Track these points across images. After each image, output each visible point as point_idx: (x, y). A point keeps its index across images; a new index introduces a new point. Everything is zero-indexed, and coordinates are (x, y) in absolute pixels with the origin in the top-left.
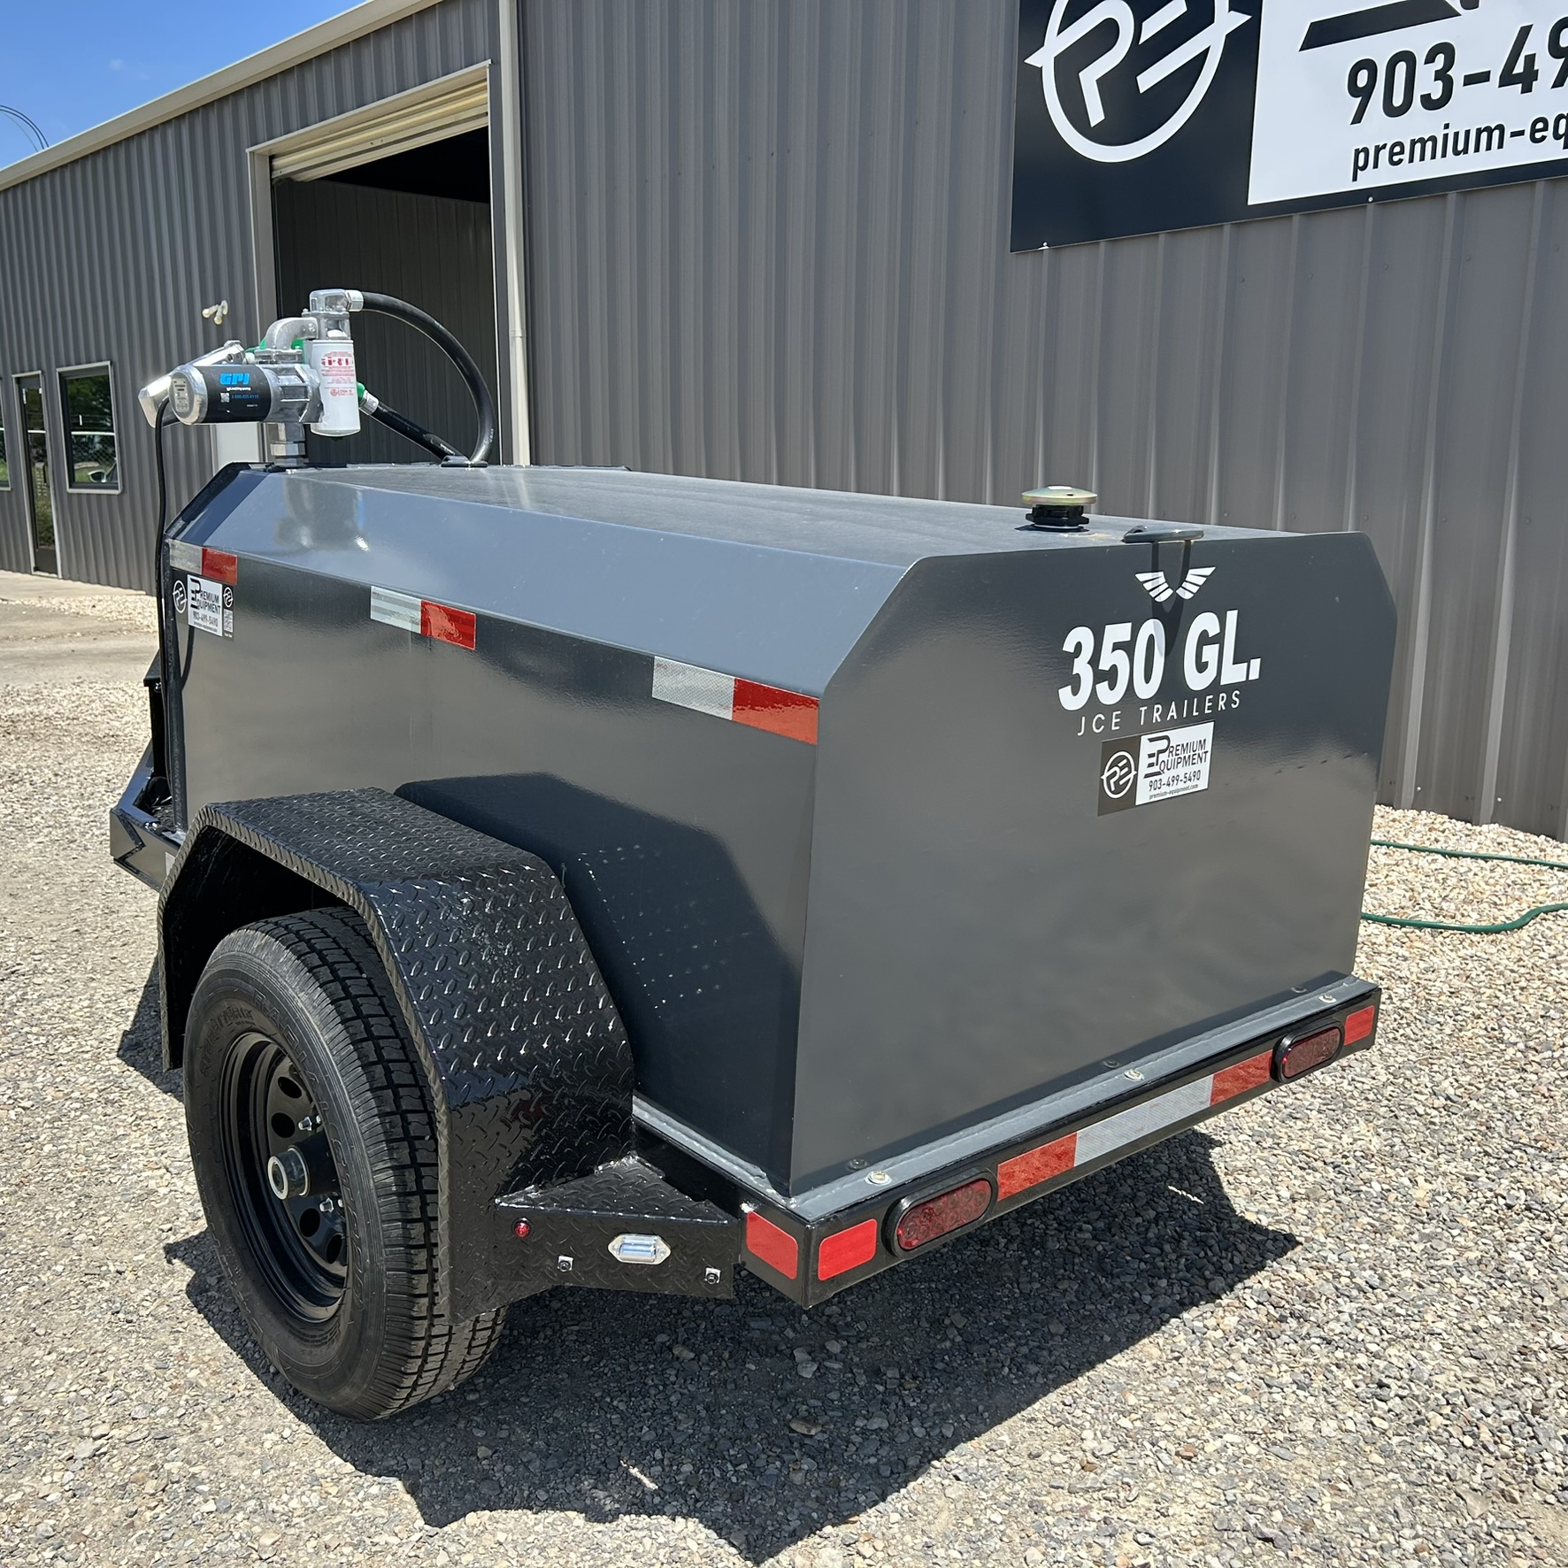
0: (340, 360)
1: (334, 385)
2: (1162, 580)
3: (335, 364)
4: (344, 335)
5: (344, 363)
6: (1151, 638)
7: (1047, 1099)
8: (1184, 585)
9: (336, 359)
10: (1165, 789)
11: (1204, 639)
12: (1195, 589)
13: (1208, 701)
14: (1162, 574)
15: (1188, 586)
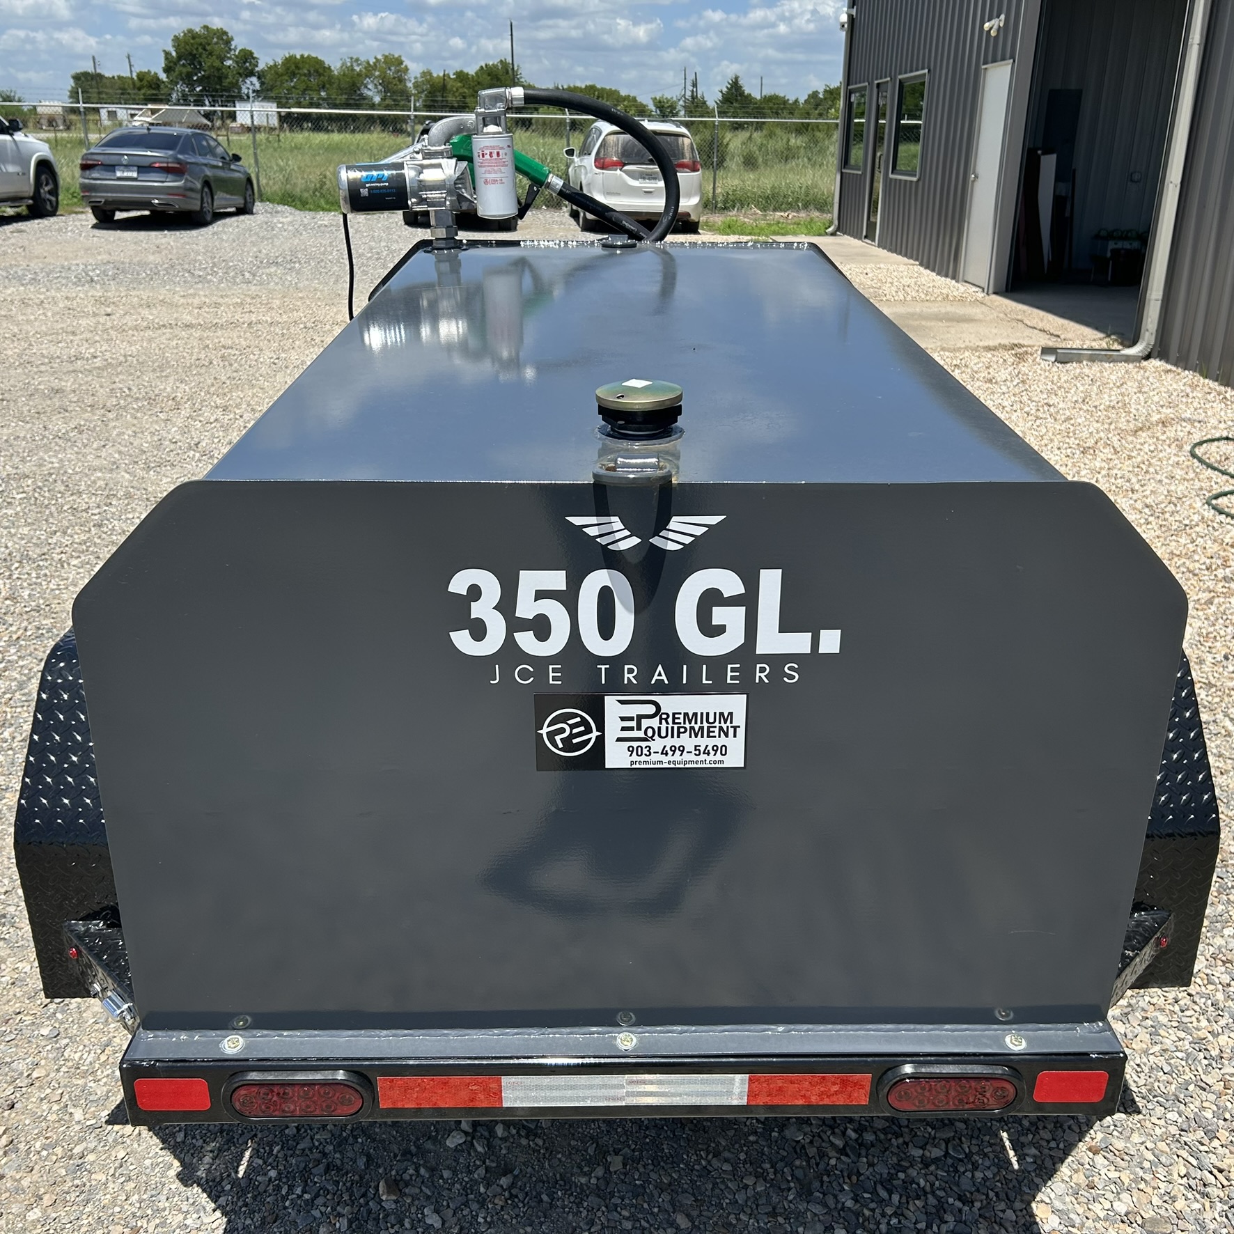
0: (491, 153)
1: (487, 175)
2: (619, 526)
3: (487, 157)
4: (500, 129)
5: (495, 156)
6: (605, 590)
8: (664, 533)
9: (488, 152)
10: (656, 757)
12: (687, 540)
13: (733, 670)
14: (616, 519)
15: (672, 535)
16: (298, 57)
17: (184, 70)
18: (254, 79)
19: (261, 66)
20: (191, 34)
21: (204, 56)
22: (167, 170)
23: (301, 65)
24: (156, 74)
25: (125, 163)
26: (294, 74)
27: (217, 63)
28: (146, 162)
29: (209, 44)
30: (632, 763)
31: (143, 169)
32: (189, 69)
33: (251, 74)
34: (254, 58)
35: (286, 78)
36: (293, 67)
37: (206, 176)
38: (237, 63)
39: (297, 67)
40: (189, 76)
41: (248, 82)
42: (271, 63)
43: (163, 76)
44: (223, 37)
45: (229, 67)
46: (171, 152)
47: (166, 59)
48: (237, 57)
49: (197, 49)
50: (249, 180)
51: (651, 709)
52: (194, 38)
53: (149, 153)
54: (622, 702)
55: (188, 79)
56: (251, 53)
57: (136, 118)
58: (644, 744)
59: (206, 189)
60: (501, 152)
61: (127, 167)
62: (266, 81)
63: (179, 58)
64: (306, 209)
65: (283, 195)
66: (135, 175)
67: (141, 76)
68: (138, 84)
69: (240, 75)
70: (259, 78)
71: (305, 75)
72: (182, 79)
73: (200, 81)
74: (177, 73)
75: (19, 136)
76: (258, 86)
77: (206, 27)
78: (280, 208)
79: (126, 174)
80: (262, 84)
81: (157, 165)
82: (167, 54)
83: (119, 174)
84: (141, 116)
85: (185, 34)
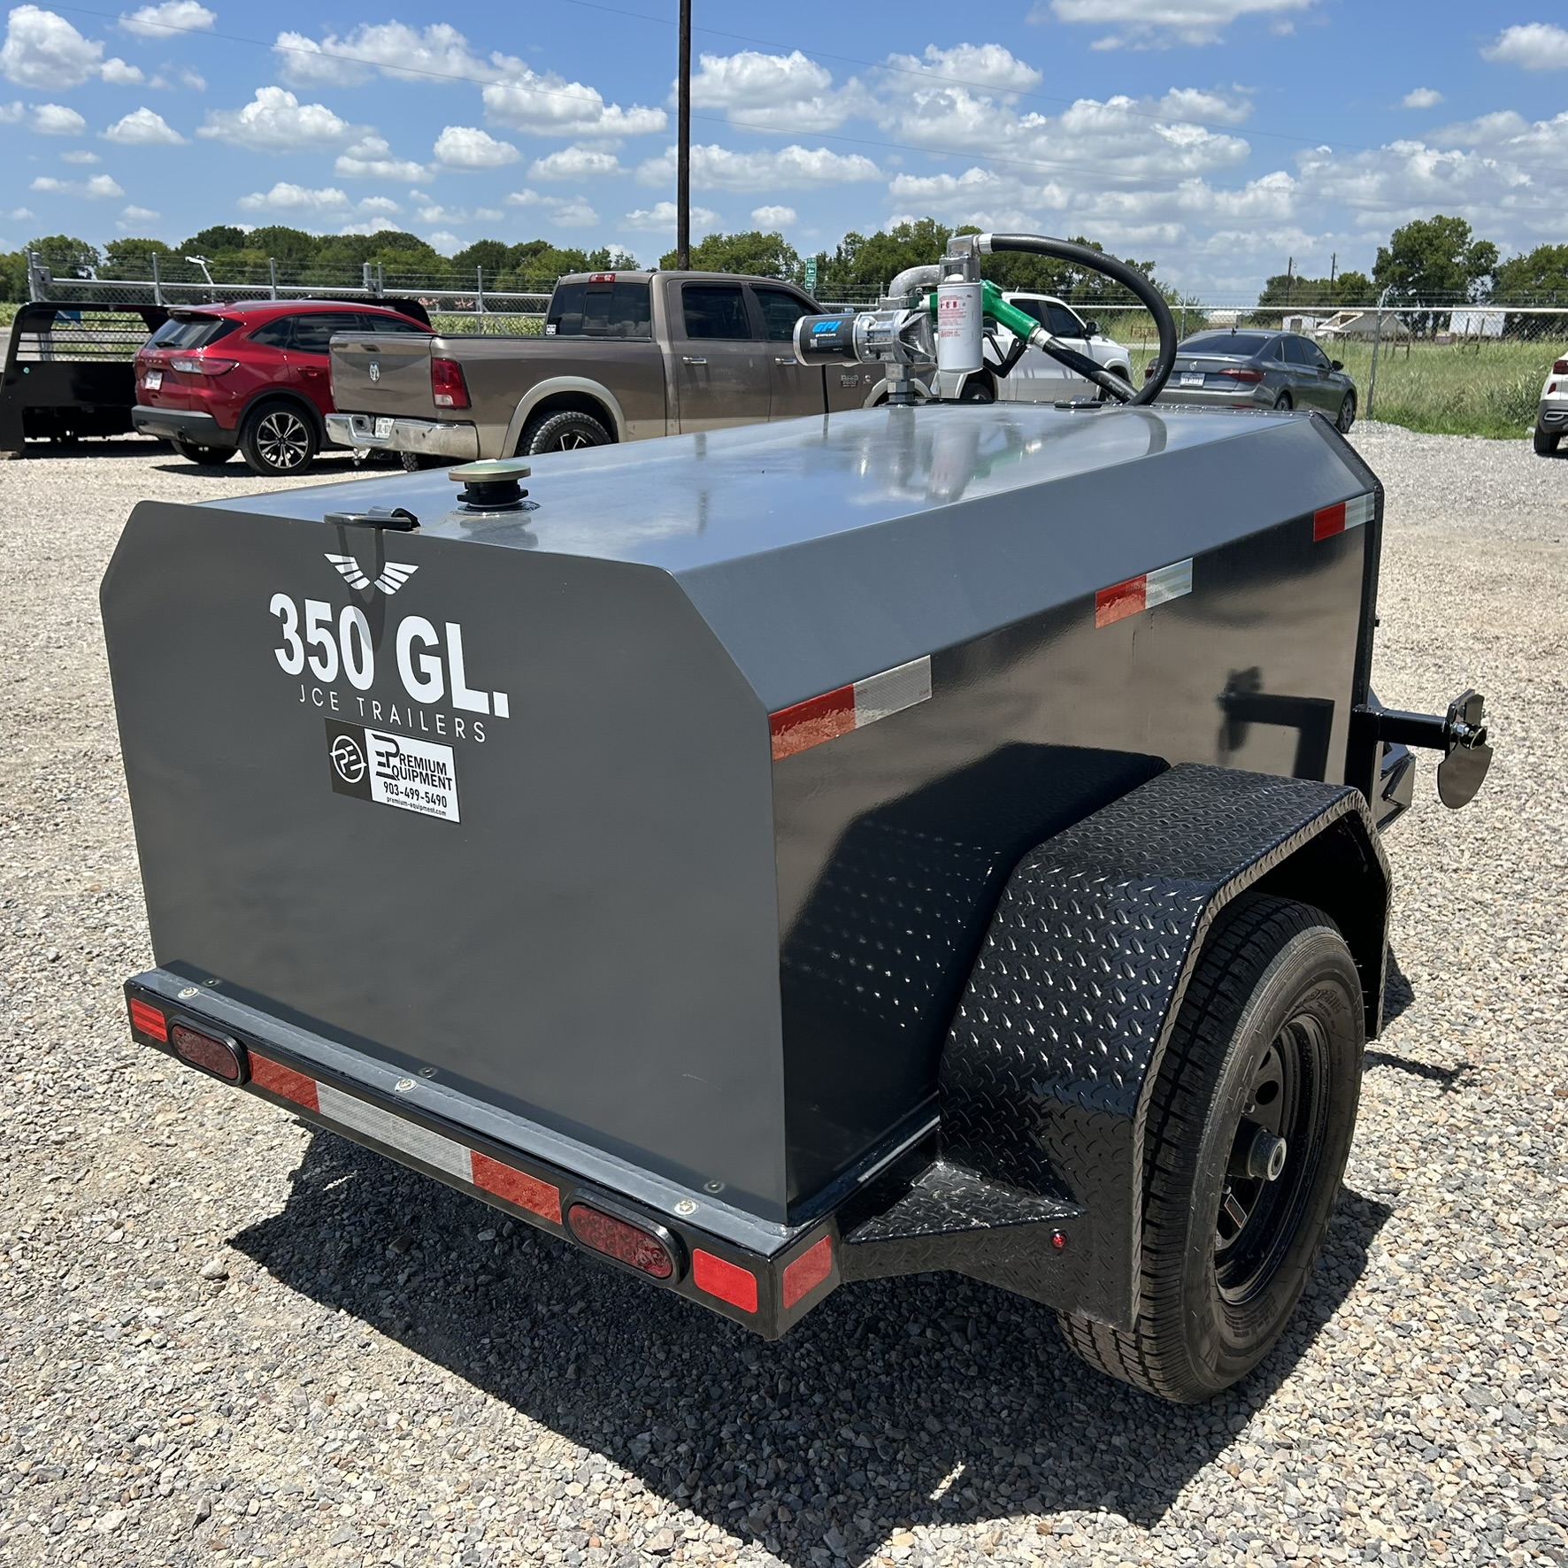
0: (948, 303)
2: (355, 567)
4: (962, 277)
5: (951, 306)
6: (354, 626)
7: (334, 1044)
8: (382, 577)
9: (945, 302)
10: (402, 797)
11: (417, 646)
12: (398, 586)
13: (440, 720)
14: (352, 559)
15: (388, 580)
16: (1554, 248)
17: (1398, 271)
18: (1487, 279)
19: (1501, 261)
20: (1418, 227)
21: (1428, 252)
22: (1238, 378)
23: (1555, 259)
24: (1363, 275)
25: (1192, 369)
26: (1543, 270)
27: (1442, 261)
28: (1214, 368)
29: (1437, 238)
30: (389, 800)
31: (1210, 376)
32: (1404, 268)
33: (1485, 272)
34: (1493, 252)
35: (1530, 275)
36: (1544, 261)
37: (1287, 385)
38: (1469, 259)
39: (1549, 261)
40: (1403, 276)
41: (1478, 281)
42: (1515, 258)
43: (1371, 279)
44: (1459, 229)
45: (1457, 265)
46: (1248, 357)
47: (1380, 257)
48: (1470, 251)
49: (1420, 245)
50: (1351, 394)
51: (393, 749)
52: (1419, 231)
53: (1226, 359)
54: (376, 737)
55: (1401, 282)
56: (1491, 246)
57: (1321, 327)
58: (394, 782)
59: (1284, 401)
60: (958, 302)
61: (1194, 373)
62: (1502, 281)
63: (1396, 255)
64: (1424, 431)
65: (1400, 413)
66: (1200, 382)
67: (1344, 280)
68: (1338, 287)
69: (1470, 274)
70: (1494, 276)
71: (1559, 271)
72: (1394, 281)
73: (1414, 284)
74: (1389, 273)
75: (1096, 341)
76: (1490, 286)
77: (1439, 218)
78: (1392, 428)
79: (1192, 382)
80: (1496, 284)
81: (1231, 372)
82: (1382, 252)
83: (1183, 382)
84: (1328, 324)
85: (1410, 227)
